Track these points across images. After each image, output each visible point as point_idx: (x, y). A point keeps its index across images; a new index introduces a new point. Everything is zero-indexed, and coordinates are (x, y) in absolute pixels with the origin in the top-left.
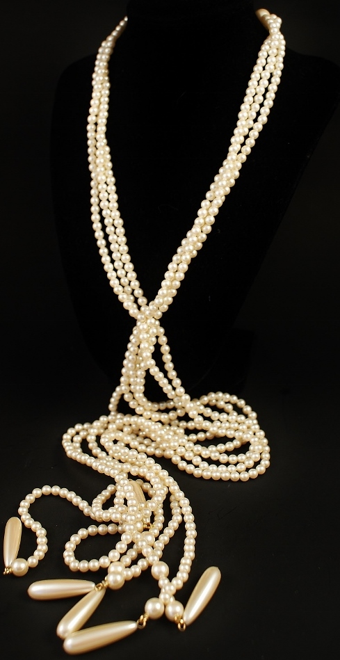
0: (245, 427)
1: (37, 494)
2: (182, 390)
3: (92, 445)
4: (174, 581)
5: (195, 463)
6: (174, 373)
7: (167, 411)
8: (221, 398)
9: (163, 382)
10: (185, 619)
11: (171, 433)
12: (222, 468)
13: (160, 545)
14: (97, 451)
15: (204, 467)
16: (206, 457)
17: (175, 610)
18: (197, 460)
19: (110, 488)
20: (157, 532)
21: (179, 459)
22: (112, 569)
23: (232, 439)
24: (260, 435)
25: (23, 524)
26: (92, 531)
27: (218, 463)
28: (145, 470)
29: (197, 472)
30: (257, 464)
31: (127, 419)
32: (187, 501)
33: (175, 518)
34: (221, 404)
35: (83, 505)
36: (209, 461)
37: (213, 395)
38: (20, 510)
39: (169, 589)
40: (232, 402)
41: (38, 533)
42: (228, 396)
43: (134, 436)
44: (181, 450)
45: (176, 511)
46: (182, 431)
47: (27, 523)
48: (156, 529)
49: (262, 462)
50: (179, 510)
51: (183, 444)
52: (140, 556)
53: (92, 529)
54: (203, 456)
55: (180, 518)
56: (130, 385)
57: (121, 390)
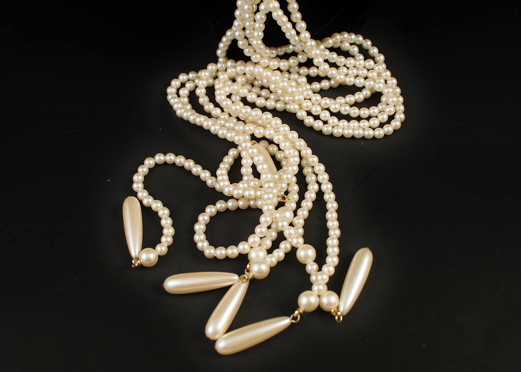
0: (375, 74)
1: (149, 164)
2: (308, 35)
3: (203, 100)
4: (325, 268)
5: (323, 119)
6: (299, 15)
7: (286, 57)
8: (346, 40)
9: (286, 27)
10: (341, 309)
11: (294, 84)
12: (354, 124)
13: (300, 221)
14: (209, 107)
15: (333, 123)
16: (335, 111)
17: (330, 300)
18: (325, 115)
19: (232, 152)
20: (294, 205)
21: (304, 114)
22: (253, 255)
23: (361, 89)
24: (393, 83)
25: (141, 202)
26: (221, 207)
27: (348, 118)
28: (272, 132)
29: (327, 129)
30: (391, 118)
31: (240, 67)
32: (322, 167)
33: (311, 187)
34: (346, 46)
35: (205, 175)
36: (339, 116)
37: (338, 37)
38: (135, 186)
39: (320, 278)
40: (358, 43)
41: (160, 213)
42: (353, 36)
43: (249, 87)
44: (307, 105)
45: (311, 179)
46: (305, 80)
47: (145, 202)
48: (292, 202)
49: (397, 116)
50: (314, 178)
51: (308, 97)
52: (281, 237)
53: (220, 205)
54: (332, 110)
55: (316, 187)
56: (244, 29)
57: (233, 34)
